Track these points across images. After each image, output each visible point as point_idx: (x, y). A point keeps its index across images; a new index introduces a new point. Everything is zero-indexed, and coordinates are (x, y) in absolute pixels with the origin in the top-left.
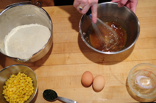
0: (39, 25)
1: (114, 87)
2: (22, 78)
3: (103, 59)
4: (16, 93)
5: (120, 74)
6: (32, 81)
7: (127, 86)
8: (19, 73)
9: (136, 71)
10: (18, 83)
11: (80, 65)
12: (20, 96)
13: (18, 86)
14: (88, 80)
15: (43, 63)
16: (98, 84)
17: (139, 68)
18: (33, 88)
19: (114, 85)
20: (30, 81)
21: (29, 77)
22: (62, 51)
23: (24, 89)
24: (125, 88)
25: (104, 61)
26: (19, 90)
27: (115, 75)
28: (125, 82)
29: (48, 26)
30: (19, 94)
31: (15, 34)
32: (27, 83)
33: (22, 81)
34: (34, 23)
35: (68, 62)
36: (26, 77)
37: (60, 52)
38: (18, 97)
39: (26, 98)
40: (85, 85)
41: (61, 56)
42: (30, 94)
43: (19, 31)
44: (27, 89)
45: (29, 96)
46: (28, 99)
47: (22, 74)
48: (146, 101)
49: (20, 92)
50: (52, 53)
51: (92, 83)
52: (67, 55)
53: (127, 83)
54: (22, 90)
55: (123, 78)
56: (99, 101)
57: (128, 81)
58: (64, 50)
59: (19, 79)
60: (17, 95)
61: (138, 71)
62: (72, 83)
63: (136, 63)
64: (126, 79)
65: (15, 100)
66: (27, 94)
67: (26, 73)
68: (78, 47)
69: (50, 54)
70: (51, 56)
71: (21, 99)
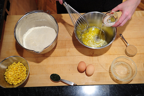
0: (48, 27)
1: (101, 73)
2: (19, 66)
3: (93, 53)
4: (13, 76)
5: (105, 64)
6: (26, 70)
7: (110, 72)
8: (19, 62)
9: (117, 62)
10: (16, 69)
11: (76, 57)
12: (15, 79)
13: (16, 72)
14: (83, 67)
15: (50, 54)
16: (90, 70)
17: (119, 60)
18: (26, 75)
19: (101, 72)
20: (25, 70)
21: (25, 67)
22: (64, 46)
23: (19, 75)
24: (108, 74)
25: (93, 55)
26: (15, 75)
27: (101, 64)
28: (108, 70)
29: (54, 28)
30: (15, 77)
31: (30, 33)
32: (22, 71)
33: (19, 69)
34: (44, 26)
35: (68, 54)
36: (23, 66)
37: (62, 47)
38: (14, 79)
39: (19, 81)
40: (80, 71)
41: (63, 50)
42: (23, 79)
43: (33, 31)
44: (21, 75)
45: (22, 81)
46: (20, 83)
47: (20, 64)
48: (123, 83)
49: (16, 76)
50: (56, 47)
51: (86, 70)
52: (67, 49)
53: (110, 70)
54: (18, 75)
55: (107, 66)
56: (90, 83)
57: (111, 69)
58: (65, 46)
59: (18, 67)
60: (13, 78)
61: (118, 62)
62: (71, 70)
63: (116, 56)
64: (109, 67)
65: (11, 81)
66: (20, 78)
67: (24, 63)
68: (73, 44)
69: (55, 48)
70: (56, 49)
71: (16, 81)
